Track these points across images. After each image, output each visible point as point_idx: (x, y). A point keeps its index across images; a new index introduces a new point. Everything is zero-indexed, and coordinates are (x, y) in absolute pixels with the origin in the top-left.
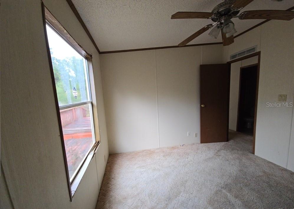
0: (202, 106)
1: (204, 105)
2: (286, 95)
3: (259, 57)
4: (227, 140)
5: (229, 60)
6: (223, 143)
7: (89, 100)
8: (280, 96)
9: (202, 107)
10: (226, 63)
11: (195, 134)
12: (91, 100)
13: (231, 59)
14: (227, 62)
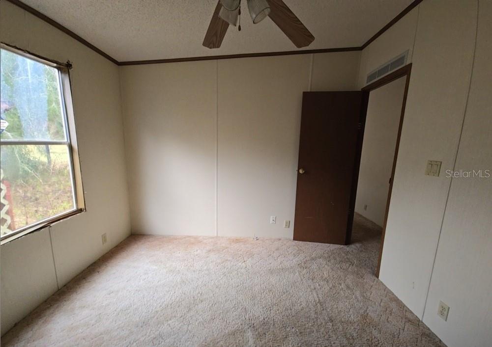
0: (301, 171)
1: (303, 170)
2: (441, 162)
3: (407, 77)
4: (348, 242)
5: (365, 84)
6: (333, 247)
7: (66, 140)
8: (431, 163)
9: (300, 173)
10: (360, 90)
11: (287, 223)
12: (69, 141)
13: (367, 83)
14: (362, 89)
